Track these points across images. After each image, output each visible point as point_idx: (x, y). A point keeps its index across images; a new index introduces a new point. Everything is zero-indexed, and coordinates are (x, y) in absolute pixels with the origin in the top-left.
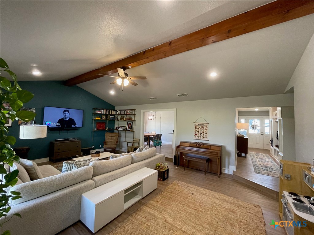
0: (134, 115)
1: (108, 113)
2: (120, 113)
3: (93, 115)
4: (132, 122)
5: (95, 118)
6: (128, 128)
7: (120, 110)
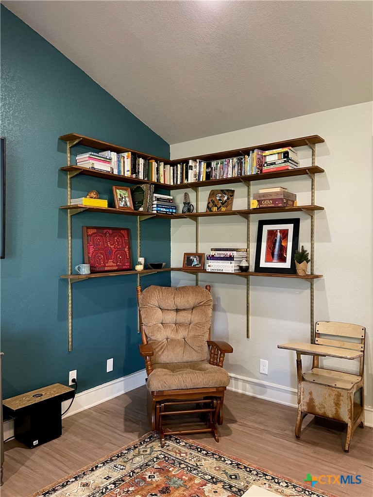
0: (314, 171)
1: (141, 177)
2: (208, 175)
3: (62, 184)
4: (296, 222)
5: (74, 202)
6: (267, 261)
7: (208, 159)
